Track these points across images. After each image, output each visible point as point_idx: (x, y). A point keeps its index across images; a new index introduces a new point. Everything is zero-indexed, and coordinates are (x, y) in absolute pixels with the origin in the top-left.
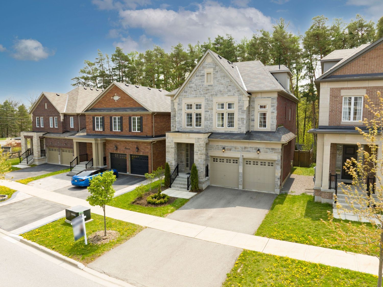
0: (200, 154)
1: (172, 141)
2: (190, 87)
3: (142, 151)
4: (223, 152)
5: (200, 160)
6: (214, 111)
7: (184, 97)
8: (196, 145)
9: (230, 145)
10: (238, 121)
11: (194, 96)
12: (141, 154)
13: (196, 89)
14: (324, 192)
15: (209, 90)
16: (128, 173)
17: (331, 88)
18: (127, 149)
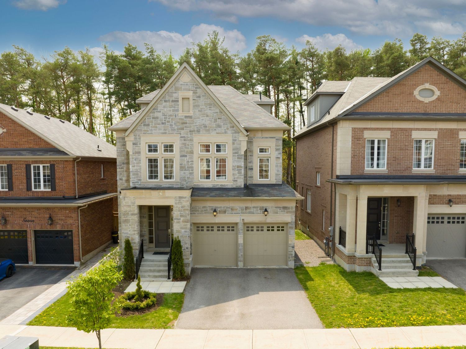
0: (183, 222)
1: (134, 203)
2: (153, 118)
3: (60, 222)
4: (215, 216)
5: (183, 230)
6: (195, 157)
7: (144, 133)
8: (176, 207)
9: (224, 205)
10: (233, 170)
11: (161, 131)
12: (58, 228)
13: (165, 121)
14: (361, 258)
15: (186, 123)
16: (31, 263)
17: (352, 128)
18: (28, 221)
